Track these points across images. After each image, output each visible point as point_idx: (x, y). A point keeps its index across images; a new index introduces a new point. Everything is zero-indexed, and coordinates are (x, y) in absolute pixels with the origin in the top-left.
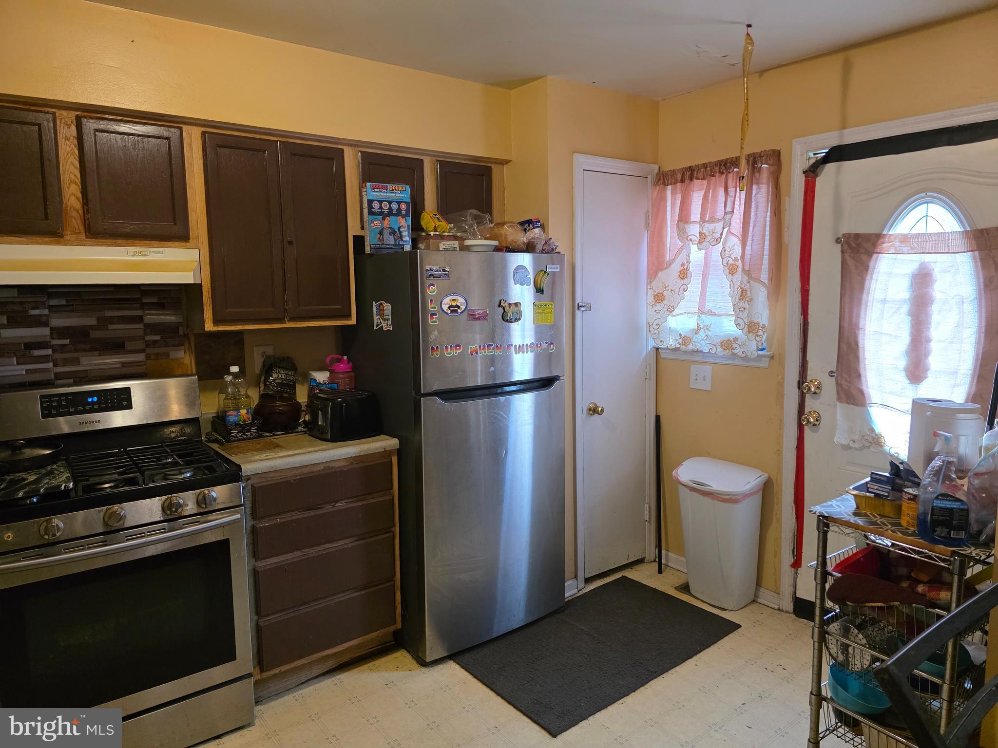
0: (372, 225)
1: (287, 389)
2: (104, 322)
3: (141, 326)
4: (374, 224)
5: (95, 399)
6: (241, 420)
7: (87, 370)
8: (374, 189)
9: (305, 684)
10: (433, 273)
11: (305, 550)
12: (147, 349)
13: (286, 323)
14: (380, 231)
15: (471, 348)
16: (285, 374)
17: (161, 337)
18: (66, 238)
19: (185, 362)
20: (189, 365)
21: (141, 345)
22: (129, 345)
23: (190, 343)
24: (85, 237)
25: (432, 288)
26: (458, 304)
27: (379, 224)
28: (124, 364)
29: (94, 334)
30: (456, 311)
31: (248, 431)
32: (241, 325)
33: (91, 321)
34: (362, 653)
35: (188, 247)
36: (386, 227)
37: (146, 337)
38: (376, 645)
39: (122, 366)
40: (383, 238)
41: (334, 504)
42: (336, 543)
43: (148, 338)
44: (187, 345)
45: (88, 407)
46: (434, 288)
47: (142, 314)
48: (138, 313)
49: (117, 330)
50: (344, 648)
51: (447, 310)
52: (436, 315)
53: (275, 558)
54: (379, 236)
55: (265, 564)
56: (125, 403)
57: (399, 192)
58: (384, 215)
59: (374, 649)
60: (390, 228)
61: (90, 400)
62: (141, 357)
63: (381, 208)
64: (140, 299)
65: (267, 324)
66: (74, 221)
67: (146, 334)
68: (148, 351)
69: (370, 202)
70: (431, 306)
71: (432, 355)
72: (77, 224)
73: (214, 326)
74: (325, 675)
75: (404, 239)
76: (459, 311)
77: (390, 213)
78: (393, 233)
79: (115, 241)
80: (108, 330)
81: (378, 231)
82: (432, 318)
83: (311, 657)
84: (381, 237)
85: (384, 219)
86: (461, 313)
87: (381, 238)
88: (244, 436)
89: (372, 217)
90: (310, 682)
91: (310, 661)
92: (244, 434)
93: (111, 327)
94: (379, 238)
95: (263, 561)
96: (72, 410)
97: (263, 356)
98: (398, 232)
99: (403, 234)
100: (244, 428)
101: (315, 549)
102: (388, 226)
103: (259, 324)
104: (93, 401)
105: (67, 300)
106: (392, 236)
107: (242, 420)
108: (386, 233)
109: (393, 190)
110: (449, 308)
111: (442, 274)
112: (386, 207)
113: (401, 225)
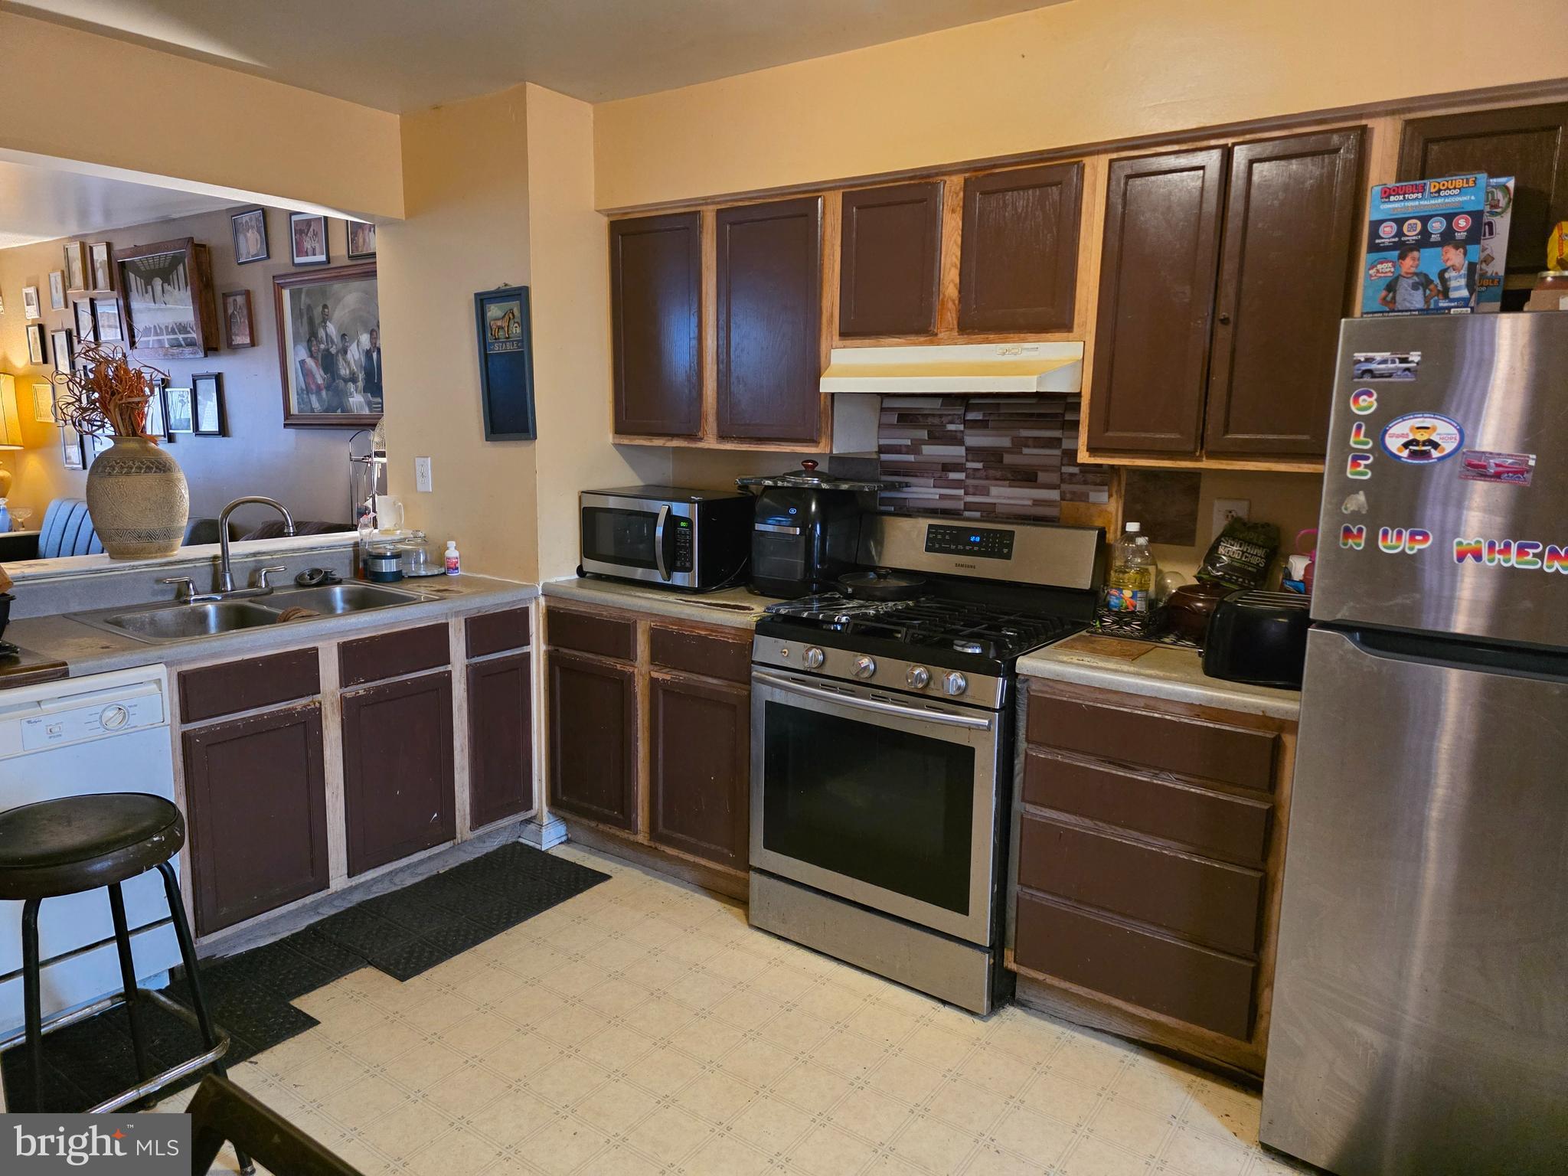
0: (1371, 272)
1: (1238, 577)
2: (1019, 444)
3: (1058, 452)
4: (1378, 271)
5: (978, 539)
6: (1122, 606)
7: (995, 504)
8: (1388, 197)
9: (1095, 1033)
10: (1373, 366)
11: (1100, 824)
12: (1062, 485)
13: (1202, 461)
14: (1390, 282)
15: (1460, 543)
16: (1242, 551)
17: (1080, 470)
18: (941, 336)
19: (1109, 509)
20: (1114, 513)
21: (1054, 478)
22: (1042, 477)
23: (1119, 484)
24: (957, 334)
25: (1364, 400)
26: (1435, 438)
27: (1388, 270)
28: (1037, 503)
29: (1008, 459)
30: (1425, 455)
31: (1128, 624)
32: (1129, 458)
33: (1005, 442)
34: (1200, 1055)
35: (1070, 339)
36: (1407, 273)
37: (1063, 468)
38: (1229, 1060)
39: (1034, 505)
40: (1394, 298)
41: (1157, 772)
42: (1154, 839)
43: (1065, 469)
44: (1115, 483)
45: (967, 548)
46: (1369, 399)
47: (1061, 436)
48: (1057, 434)
49: (1031, 455)
50: (1149, 1018)
51: (1399, 450)
52: (1367, 458)
53: (1053, 811)
54: (1384, 293)
55: (1038, 812)
56: (1005, 551)
57: (1456, 192)
58: (1403, 248)
59: (1226, 1065)
60: (1416, 274)
61: (972, 539)
62: (1054, 495)
63: (1400, 233)
64: (1063, 415)
65: (1169, 459)
66: (949, 314)
67: (1062, 465)
68: (1064, 487)
69: (1376, 225)
70: (1357, 439)
71: (1345, 544)
72: (952, 317)
73: (1090, 457)
74: (1130, 1043)
75: (1453, 295)
76: (1435, 454)
77: (1424, 241)
78: (1424, 282)
79: (986, 336)
80: (1021, 453)
81: (1383, 284)
82: (1355, 464)
83: (1094, 993)
84: (1391, 295)
85: (1402, 257)
86: (1440, 459)
87: (1389, 299)
88: (1122, 631)
89: (1375, 256)
90: (1099, 1034)
91: (1090, 997)
92: (1121, 628)
93: (1026, 451)
94: (1384, 299)
95: (1037, 807)
96: (953, 547)
97: (1228, 516)
98: (1437, 281)
99: (1453, 284)
100: (1121, 619)
101: (1115, 830)
102: (1413, 270)
103: (1157, 459)
104: (975, 541)
105: (984, 415)
106: (1421, 291)
107: (1124, 605)
108: (1404, 285)
109: (1439, 191)
110: (1406, 445)
111: (1398, 369)
112: (1412, 231)
113: (1449, 264)
